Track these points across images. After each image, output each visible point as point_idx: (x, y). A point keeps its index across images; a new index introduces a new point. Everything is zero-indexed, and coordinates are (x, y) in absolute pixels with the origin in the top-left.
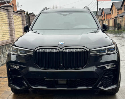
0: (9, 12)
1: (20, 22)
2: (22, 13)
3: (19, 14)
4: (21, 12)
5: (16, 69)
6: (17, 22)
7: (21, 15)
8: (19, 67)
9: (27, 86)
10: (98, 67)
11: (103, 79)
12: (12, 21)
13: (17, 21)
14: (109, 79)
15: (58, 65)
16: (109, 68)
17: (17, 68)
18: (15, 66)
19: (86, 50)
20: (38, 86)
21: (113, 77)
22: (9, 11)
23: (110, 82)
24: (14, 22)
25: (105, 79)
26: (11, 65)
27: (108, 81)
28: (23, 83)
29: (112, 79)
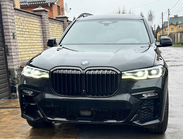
0: (43, 19)
1: (59, 34)
2: (64, 20)
3: (59, 22)
4: (62, 19)
5: (29, 95)
6: (56, 33)
7: (62, 22)
8: (32, 92)
9: (42, 117)
10: (133, 95)
11: (139, 110)
12: (47, 32)
13: (56, 31)
14: (149, 112)
15: (80, 92)
16: (148, 97)
17: (30, 93)
18: (28, 92)
19: (115, 71)
20: (55, 118)
21: (152, 109)
22: (43, 17)
23: (149, 116)
24: (51, 33)
25: (142, 111)
26: (24, 89)
27: (147, 114)
28: (38, 113)
29: (152, 112)
